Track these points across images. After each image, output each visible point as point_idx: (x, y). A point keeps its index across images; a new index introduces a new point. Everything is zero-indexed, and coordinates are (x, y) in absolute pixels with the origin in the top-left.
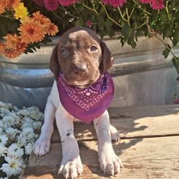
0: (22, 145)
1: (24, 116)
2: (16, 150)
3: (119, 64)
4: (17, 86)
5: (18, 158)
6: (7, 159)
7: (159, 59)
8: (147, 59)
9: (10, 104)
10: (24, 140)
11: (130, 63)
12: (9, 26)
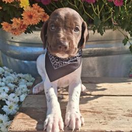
0: (18, 95)
1: (20, 78)
2: (14, 97)
3: (91, 49)
4: (17, 59)
5: (15, 103)
6: (7, 102)
7: (120, 47)
8: (112, 47)
9: (11, 70)
10: (20, 92)
11: (99, 49)
12: (15, 13)
